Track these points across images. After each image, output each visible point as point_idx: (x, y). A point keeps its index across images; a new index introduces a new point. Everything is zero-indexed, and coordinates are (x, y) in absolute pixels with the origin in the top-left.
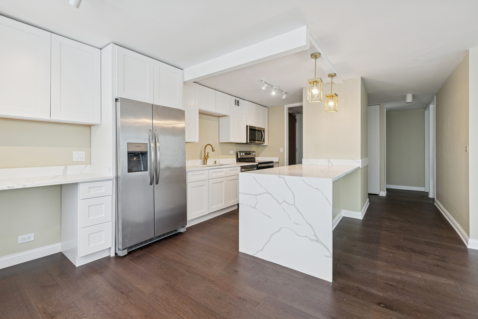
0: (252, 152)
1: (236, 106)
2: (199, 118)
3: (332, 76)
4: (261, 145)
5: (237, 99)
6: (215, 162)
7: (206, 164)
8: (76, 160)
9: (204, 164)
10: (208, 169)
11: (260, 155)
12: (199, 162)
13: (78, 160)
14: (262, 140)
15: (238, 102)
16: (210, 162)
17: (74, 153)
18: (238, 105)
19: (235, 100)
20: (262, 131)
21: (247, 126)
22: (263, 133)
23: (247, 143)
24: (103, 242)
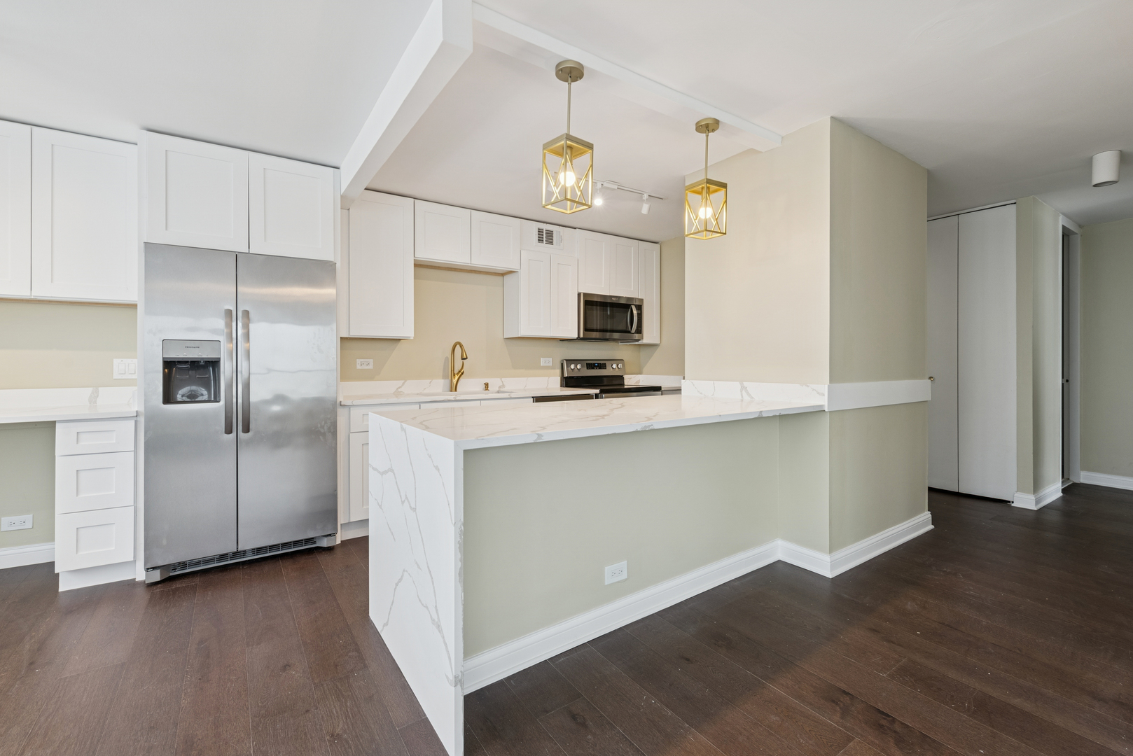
0: (612, 362)
1: (544, 245)
2: (416, 277)
3: (707, 126)
4: (637, 343)
5: (545, 227)
6: (487, 385)
7: (456, 390)
8: (120, 377)
9: (451, 391)
10: (420, 403)
11: (645, 370)
12: (438, 386)
13: (124, 377)
14: (633, 331)
15: (550, 234)
16: (469, 386)
17: (116, 362)
18: (550, 241)
19: (540, 231)
20: (633, 307)
21: (579, 295)
22: (635, 312)
23: (579, 339)
24: (114, 548)
